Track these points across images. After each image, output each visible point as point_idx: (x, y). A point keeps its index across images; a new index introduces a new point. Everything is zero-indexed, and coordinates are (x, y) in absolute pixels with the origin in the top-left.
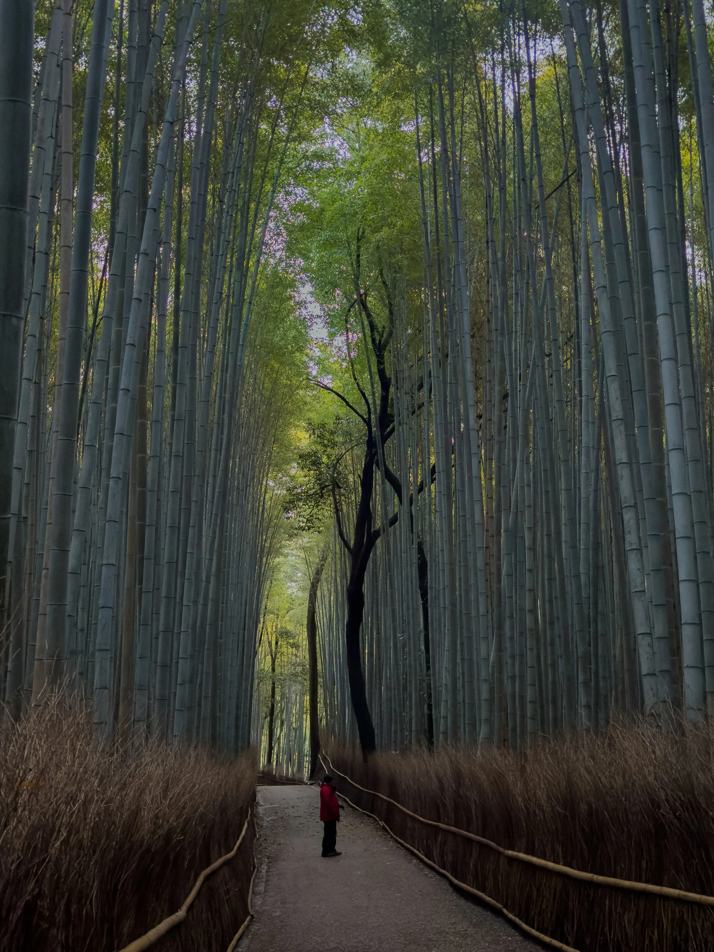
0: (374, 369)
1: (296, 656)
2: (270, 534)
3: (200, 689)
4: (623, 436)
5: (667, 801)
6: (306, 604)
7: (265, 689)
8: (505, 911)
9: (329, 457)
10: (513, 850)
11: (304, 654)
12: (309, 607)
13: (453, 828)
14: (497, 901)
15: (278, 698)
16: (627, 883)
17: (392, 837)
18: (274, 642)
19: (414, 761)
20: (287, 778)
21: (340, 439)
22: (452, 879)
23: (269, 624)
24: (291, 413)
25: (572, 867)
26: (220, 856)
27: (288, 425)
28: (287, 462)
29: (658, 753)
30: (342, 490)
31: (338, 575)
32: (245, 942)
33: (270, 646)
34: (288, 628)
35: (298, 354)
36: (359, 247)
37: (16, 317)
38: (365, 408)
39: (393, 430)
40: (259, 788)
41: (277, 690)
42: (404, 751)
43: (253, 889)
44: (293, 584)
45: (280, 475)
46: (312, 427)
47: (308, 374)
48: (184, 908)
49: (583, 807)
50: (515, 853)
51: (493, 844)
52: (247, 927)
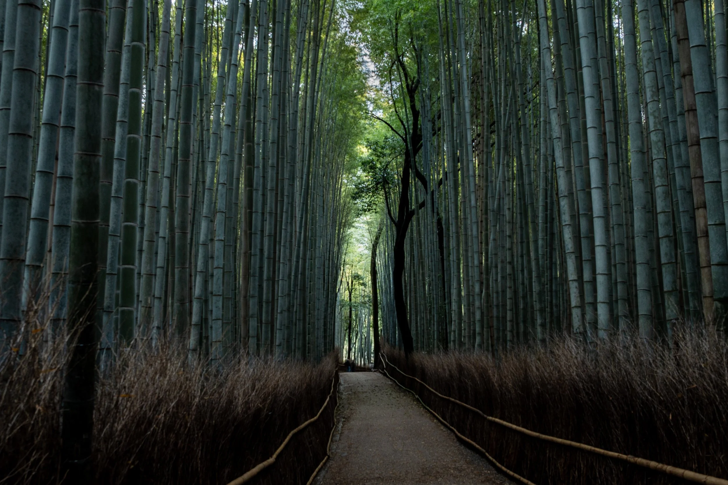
0: (408, 105)
1: (364, 291)
2: (345, 213)
3: (296, 315)
4: (561, 149)
5: (584, 389)
6: (370, 258)
7: (346, 311)
8: (487, 454)
9: (381, 163)
10: (492, 416)
11: (369, 290)
12: (372, 260)
13: (458, 401)
14: (483, 448)
15: (354, 317)
16: (560, 440)
17: (422, 405)
18: (350, 282)
19: (435, 358)
20: (360, 367)
21: (388, 152)
22: (457, 432)
23: (347, 271)
24: (357, 135)
25: (527, 429)
26: (306, 420)
27: (355, 143)
28: (356, 167)
29: (579, 359)
30: (390, 185)
31: (390, 239)
32: (323, 473)
33: (348, 284)
34: (359, 273)
35: (360, 96)
36: (397, 24)
37: (98, 85)
38: (403, 131)
39: (421, 145)
40: (341, 374)
41: (353, 312)
42: (429, 353)
43: (332, 439)
44: (362, 245)
45: (350, 176)
46: (369, 144)
47: (366, 109)
48: (275, 456)
49: (534, 391)
50: (493, 419)
51: (480, 412)
52: (325, 464)
